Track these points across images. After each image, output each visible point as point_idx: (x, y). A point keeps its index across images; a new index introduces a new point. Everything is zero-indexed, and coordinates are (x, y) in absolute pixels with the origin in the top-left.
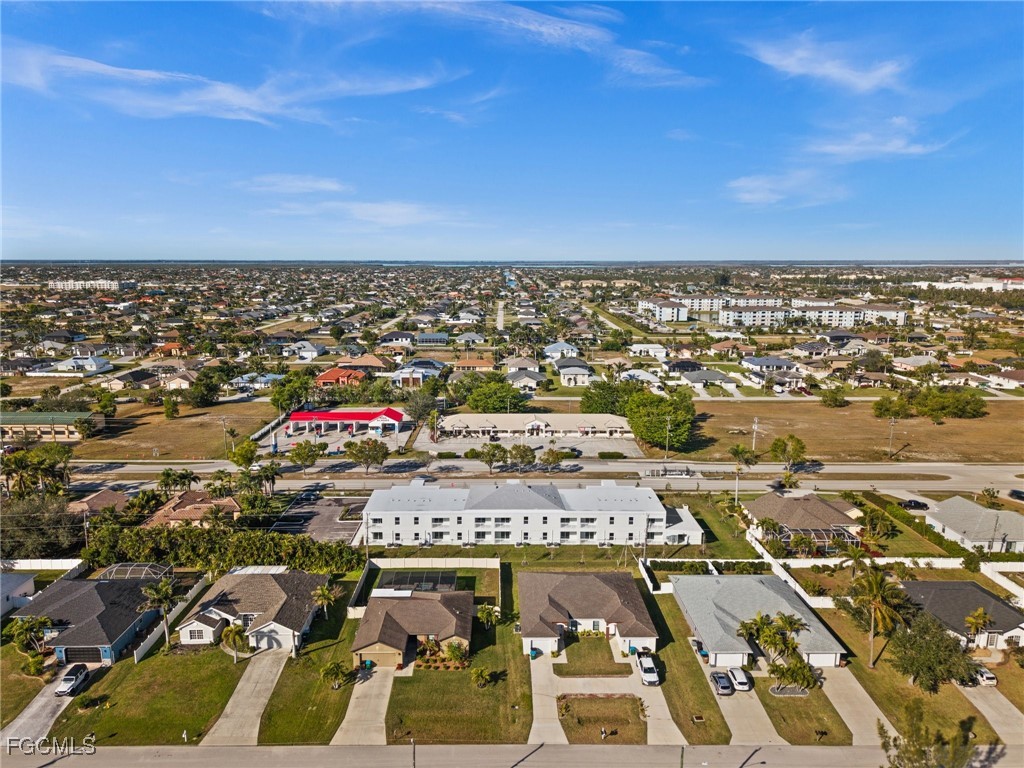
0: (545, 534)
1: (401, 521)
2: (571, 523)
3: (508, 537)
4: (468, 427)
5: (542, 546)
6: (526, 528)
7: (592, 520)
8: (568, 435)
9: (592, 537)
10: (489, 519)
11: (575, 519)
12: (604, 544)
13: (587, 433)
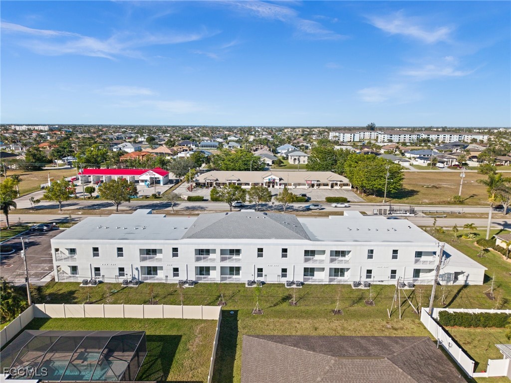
0: (284, 270)
1: (100, 252)
2: (317, 257)
3: (238, 274)
4: (217, 180)
5: (281, 285)
6: (260, 263)
7: (343, 253)
8: (298, 187)
9: (342, 275)
10: (214, 251)
11: (323, 252)
12: (359, 284)
13: (313, 186)
